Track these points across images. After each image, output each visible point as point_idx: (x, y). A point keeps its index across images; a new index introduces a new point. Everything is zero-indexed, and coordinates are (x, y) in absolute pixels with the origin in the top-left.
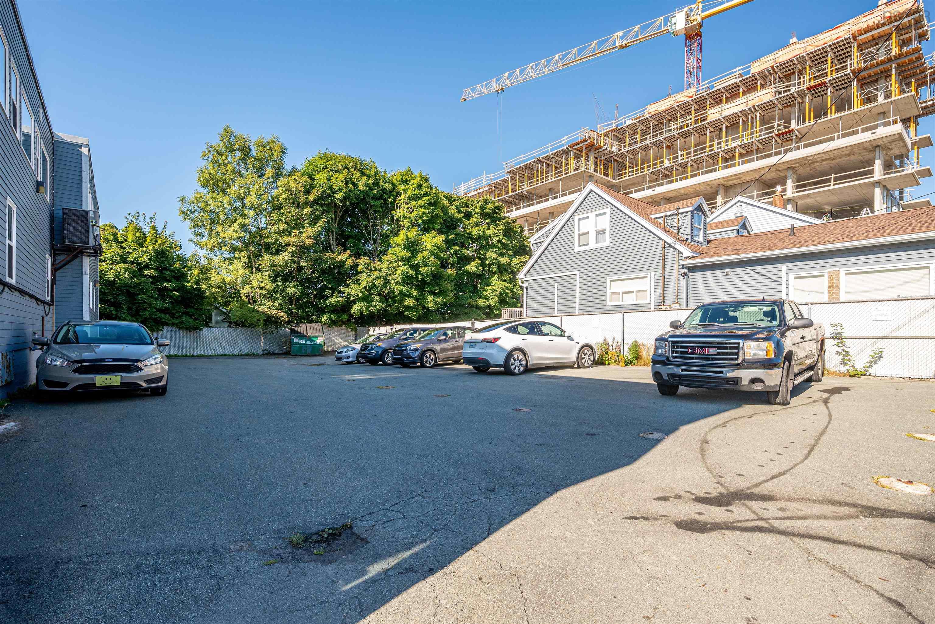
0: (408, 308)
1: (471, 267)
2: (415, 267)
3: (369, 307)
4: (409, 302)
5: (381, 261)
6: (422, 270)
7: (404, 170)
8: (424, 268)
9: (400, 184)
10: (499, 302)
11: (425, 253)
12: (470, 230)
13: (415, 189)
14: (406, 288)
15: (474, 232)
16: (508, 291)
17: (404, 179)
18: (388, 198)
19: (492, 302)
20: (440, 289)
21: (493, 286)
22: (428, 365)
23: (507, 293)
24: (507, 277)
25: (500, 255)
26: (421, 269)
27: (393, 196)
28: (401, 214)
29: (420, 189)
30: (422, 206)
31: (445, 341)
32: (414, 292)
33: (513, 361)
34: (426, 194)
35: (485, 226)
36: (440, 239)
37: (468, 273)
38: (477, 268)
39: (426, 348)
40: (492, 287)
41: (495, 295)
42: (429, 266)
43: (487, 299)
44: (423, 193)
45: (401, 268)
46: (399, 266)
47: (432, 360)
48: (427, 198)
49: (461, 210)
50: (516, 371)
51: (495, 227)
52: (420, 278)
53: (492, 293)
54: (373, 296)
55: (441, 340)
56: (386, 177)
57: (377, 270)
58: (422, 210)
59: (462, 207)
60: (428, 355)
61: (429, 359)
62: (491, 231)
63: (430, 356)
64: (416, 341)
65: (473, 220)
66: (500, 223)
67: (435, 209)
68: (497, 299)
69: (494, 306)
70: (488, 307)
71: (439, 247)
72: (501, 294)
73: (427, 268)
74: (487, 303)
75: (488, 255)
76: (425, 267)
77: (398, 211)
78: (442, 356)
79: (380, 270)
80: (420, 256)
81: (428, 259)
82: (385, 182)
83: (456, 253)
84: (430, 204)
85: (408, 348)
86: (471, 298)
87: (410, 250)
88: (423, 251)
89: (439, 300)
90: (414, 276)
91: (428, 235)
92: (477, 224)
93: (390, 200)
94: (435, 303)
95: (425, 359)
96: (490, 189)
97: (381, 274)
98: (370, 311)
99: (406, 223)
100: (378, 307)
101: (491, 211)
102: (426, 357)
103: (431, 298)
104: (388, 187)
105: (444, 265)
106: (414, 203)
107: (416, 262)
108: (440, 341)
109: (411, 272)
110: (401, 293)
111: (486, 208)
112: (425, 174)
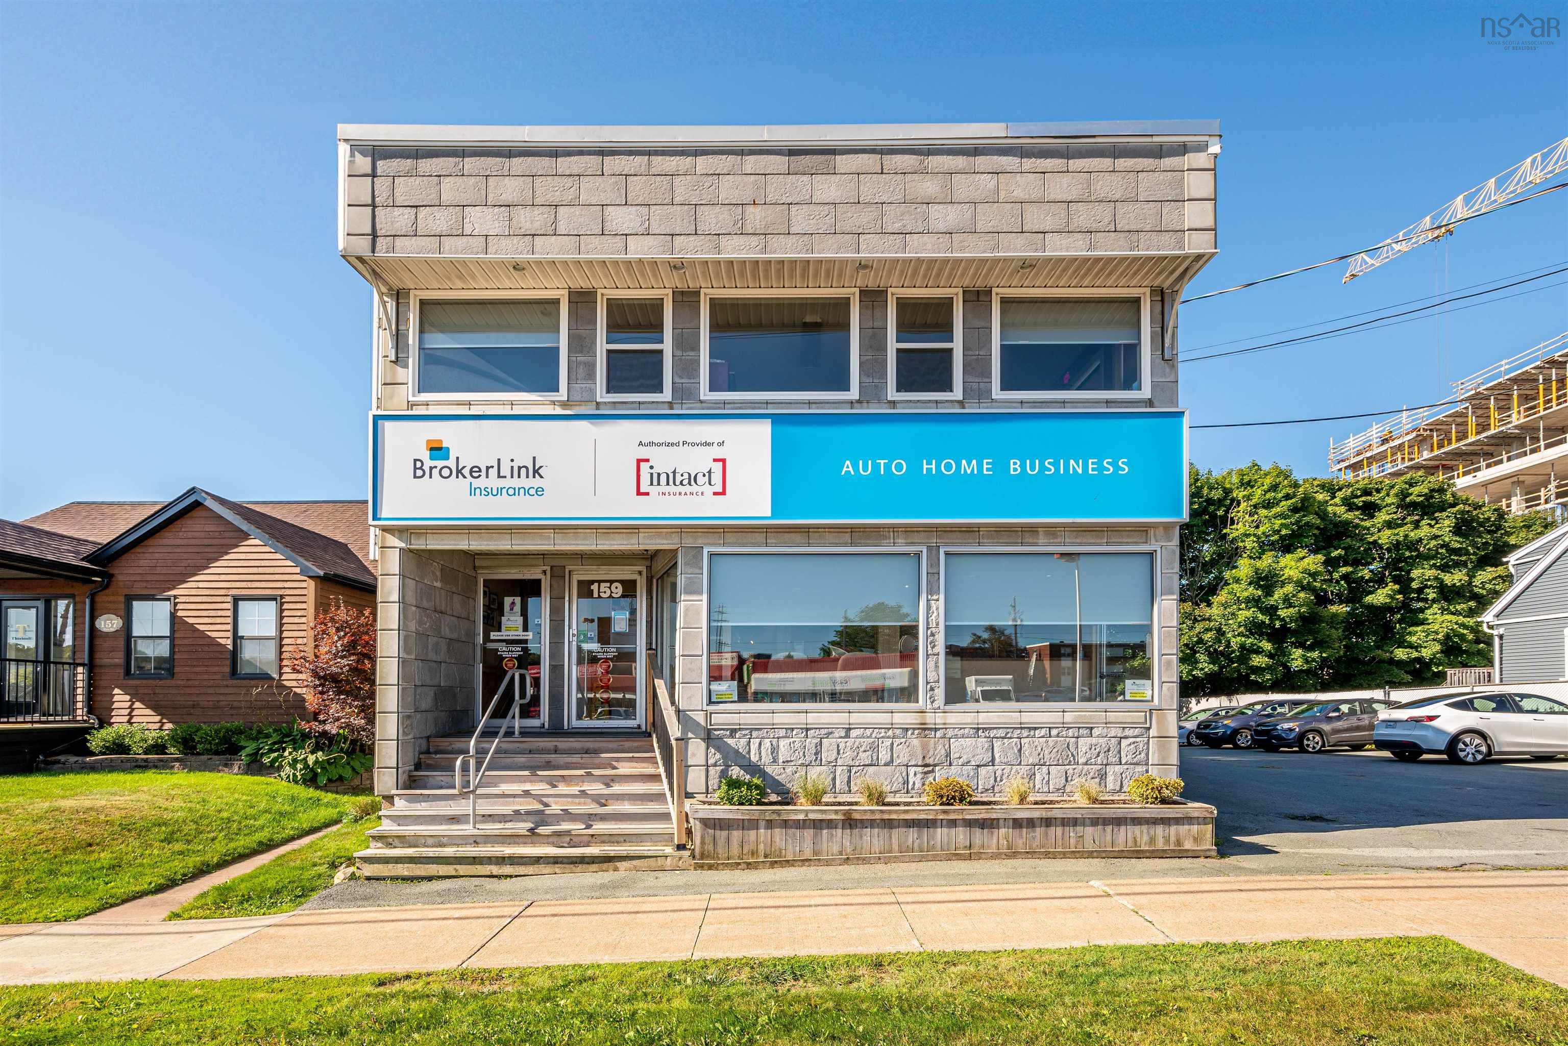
0: (1258, 670)
1: (1380, 597)
2: (1271, 611)
3: (1192, 670)
4: (1258, 660)
5: (1209, 605)
6: (1282, 613)
7: (1244, 465)
8: (1285, 610)
9: (1238, 488)
10: (1442, 652)
11: (1289, 588)
12: (1375, 538)
13: (1266, 492)
14: (1250, 641)
15: (1385, 537)
16: (1465, 632)
17: (1245, 481)
18: (1215, 510)
19: (1426, 653)
20: (1315, 639)
21: (1429, 624)
22: (1310, 750)
23: (1463, 634)
24: (1464, 606)
25: (1445, 568)
26: (1280, 612)
27: (1225, 506)
28: (1242, 531)
29: (1275, 491)
30: (1282, 516)
31: (1339, 718)
32: (1267, 646)
33: (1463, 747)
34: (1287, 497)
35: (1410, 526)
36: (1314, 562)
37: (1371, 607)
38: (1392, 597)
39: (1308, 727)
40: (1426, 627)
41: (1434, 640)
42: (1295, 607)
43: (1416, 648)
44: (1280, 495)
45: (1244, 612)
46: (1240, 609)
47: (1317, 743)
48: (1290, 502)
49: (1354, 503)
50: (1470, 758)
51: (1433, 523)
52: (1278, 624)
53: (1426, 636)
54: (1197, 655)
55: (1331, 718)
56: (1212, 481)
57: (1204, 620)
58: (1278, 522)
59: (1357, 497)
60: (1311, 736)
61: (1314, 741)
62: (1424, 531)
63: (1314, 738)
64: (1288, 719)
65: (1382, 517)
66: (1444, 514)
67: (1304, 516)
68: (1438, 647)
69: (1431, 659)
70: (1419, 660)
71: (1314, 575)
72: (1447, 637)
73: (1291, 610)
74: (1415, 654)
75: (1415, 573)
76: (1287, 608)
77: (1235, 526)
78: (1334, 738)
79: (1209, 619)
80: (1278, 594)
81: (1294, 596)
82: (1211, 488)
83: (1345, 577)
84: (1295, 510)
85: (1279, 727)
86: (1378, 647)
87: (1260, 586)
88: (1283, 584)
89: (1315, 654)
90: (1267, 622)
91: (1290, 555)
92: (1390, 525)
93: (1220, 513)
94: (1306, 660)
95: (1306, 742)
96: (1418, 436)
97: (1212, 624)
98: (1193, 676)
99: (1249, 543)
100: (1206, 670)
101: (1421, 499)
102: (1308, 739)
103: (1298, 653)
104: (1216, 494)
105: (1322, 599)
106: (1263, 512)
107: (1272, 603)
108: (1330, 720)
109: (1261, 617)
110: (1242, 647)
111: (1411, 494)
112: (1283, 467)
